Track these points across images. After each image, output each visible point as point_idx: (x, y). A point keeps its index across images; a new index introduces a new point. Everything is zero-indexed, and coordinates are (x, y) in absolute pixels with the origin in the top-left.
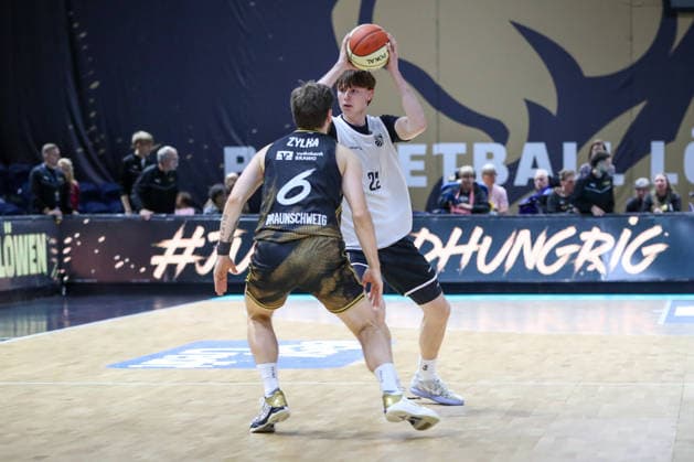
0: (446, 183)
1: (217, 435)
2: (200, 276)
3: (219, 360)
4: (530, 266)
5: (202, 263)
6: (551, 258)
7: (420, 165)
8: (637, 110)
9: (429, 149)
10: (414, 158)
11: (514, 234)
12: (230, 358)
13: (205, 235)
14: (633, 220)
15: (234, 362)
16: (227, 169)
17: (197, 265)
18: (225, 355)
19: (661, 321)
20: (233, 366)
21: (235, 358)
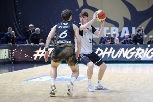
0: (104, 37)
4: (124, 57)
6: (129, 55)
8: (150, 19)
11: (120, 49)
14: (149, 46)
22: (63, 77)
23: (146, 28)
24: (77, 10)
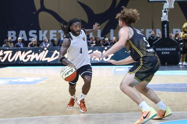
0: (61, 40)
1: (4, 101)
2: (1, 62)
3: (5, 82)
5: (2, 59)
7: (55, 35)
8: (107, 21)
9: (57, 32)
10: (54, 33)
12: (8, 82)
13: (3, 52)
14: (106, 48)
15: (9, 83)
16: (9, 36)
17: (1, 60)
18: (7, 81)
19: (112, 72)
20: (8, 84)
21: (10, 82)
22: (19, 80)
23: (103, 30)
24: (34, 13)
